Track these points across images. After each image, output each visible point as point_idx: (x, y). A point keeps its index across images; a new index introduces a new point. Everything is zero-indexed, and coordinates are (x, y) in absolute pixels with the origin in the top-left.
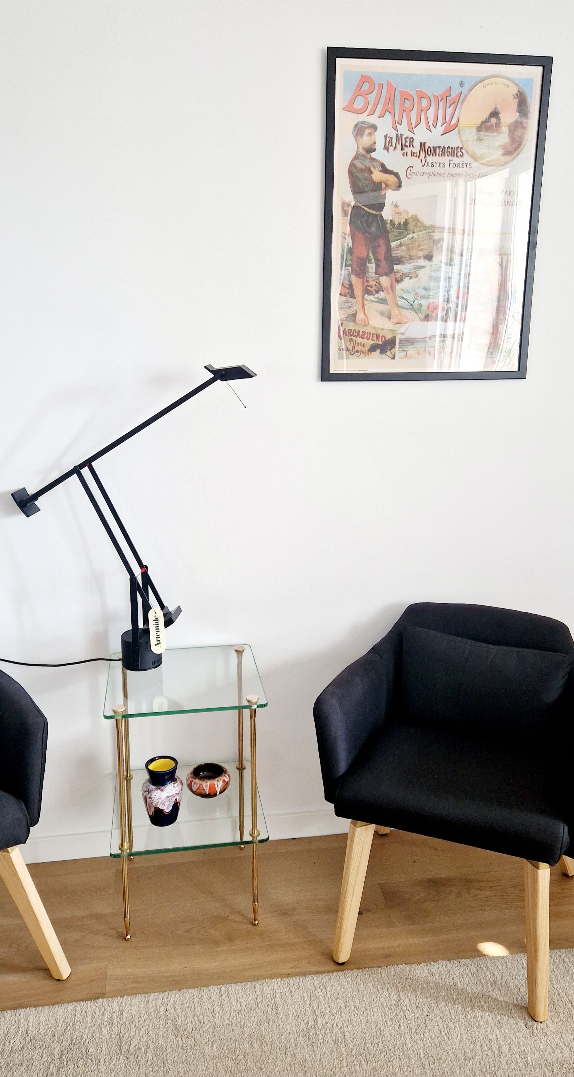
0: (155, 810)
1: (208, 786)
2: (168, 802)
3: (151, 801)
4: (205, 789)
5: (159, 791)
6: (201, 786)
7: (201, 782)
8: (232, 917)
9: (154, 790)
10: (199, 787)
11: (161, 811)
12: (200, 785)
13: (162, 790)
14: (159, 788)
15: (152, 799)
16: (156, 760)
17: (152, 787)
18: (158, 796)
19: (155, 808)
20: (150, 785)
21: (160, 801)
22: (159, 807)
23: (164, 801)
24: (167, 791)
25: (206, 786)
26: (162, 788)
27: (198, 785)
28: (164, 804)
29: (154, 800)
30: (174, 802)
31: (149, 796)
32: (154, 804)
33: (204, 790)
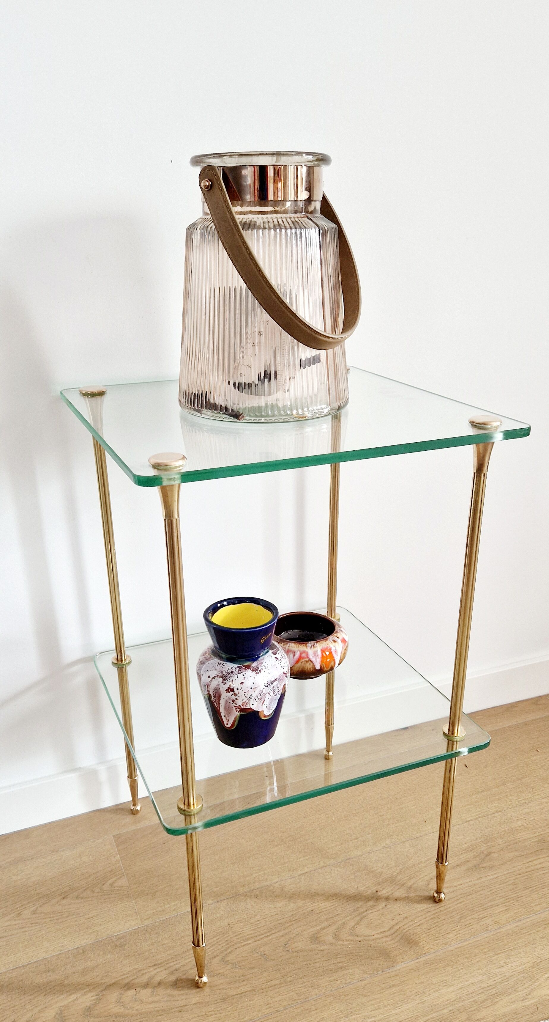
0: (241, 715)
1: (319, 653)
2: (272, 692)
3: (234, 697)
4: (313, 659)
5: (249, 672)
6: (304, 655)
7: (302, 648)
8: (384, 892)
9: (236, 671)
10: (300, 657)
11: (255, 714)
12: (301, 654)
13: (256, 670)
14: (248, 667)
15: (236, 691)
16: (223, 606)
17: (229, 666)
18: (248, 683)
19: (242, 710)
20: (223, 662)
21: (255, 695)
22: (253, 707)
23: (264, 691)
24: (267, 670)
25: (315, 653)
26: (254, 665)
27: (297, 655)
28: (261, 698)
29: (241, 693)
30: (280, 693)
31: (226, 687)
32: (239, 703)
33: (311, 661)
